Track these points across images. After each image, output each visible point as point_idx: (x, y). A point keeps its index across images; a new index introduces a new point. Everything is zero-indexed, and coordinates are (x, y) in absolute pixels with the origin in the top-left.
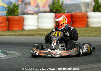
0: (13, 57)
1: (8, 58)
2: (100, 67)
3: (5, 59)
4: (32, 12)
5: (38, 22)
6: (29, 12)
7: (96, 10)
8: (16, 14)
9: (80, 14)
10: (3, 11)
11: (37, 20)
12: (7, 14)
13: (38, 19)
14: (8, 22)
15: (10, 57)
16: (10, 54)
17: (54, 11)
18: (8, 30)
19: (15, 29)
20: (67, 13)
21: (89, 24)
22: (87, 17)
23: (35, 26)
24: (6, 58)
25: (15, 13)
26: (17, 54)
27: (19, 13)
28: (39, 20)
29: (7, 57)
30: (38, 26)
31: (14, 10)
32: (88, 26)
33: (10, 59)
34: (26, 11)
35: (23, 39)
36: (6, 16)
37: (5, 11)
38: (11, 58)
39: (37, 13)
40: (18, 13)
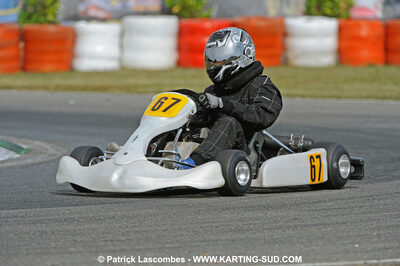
0: (39, 159)
1: (23, 163)
2: (325, 201)
3: (13, 167)
4: (101, 14)
5: (121, 46)
6: (93, 13)
7: (313, 10)
8: (50, 17)
9: (262, 24)
10: (6, 7)
11: (116, 41)
12: (20, 17)
13: (122, 35)
14: (22, 45)
15: (29, 161)
16: (29, 150)
17: (176, 9)
18: (24, 69)
19: (47, 67)
20: (218, 17)
21: (290, 55)
22: (285, 34)
23: (112, 59)
24: (14, 164)
25: (45, 15)
26: (51, 150)
27: (60, 17)
28: (126, 39)
29: (17, 159)
30: (120, 60)
31: (44, 7)
32: (286, 63)
33: (28, 166)
34: (81, 8)
35: (72, 102)
36: (18, 22)
37: (15, 5)
38: (33, 165)
39: (118, 16)
40: (55, 15)
